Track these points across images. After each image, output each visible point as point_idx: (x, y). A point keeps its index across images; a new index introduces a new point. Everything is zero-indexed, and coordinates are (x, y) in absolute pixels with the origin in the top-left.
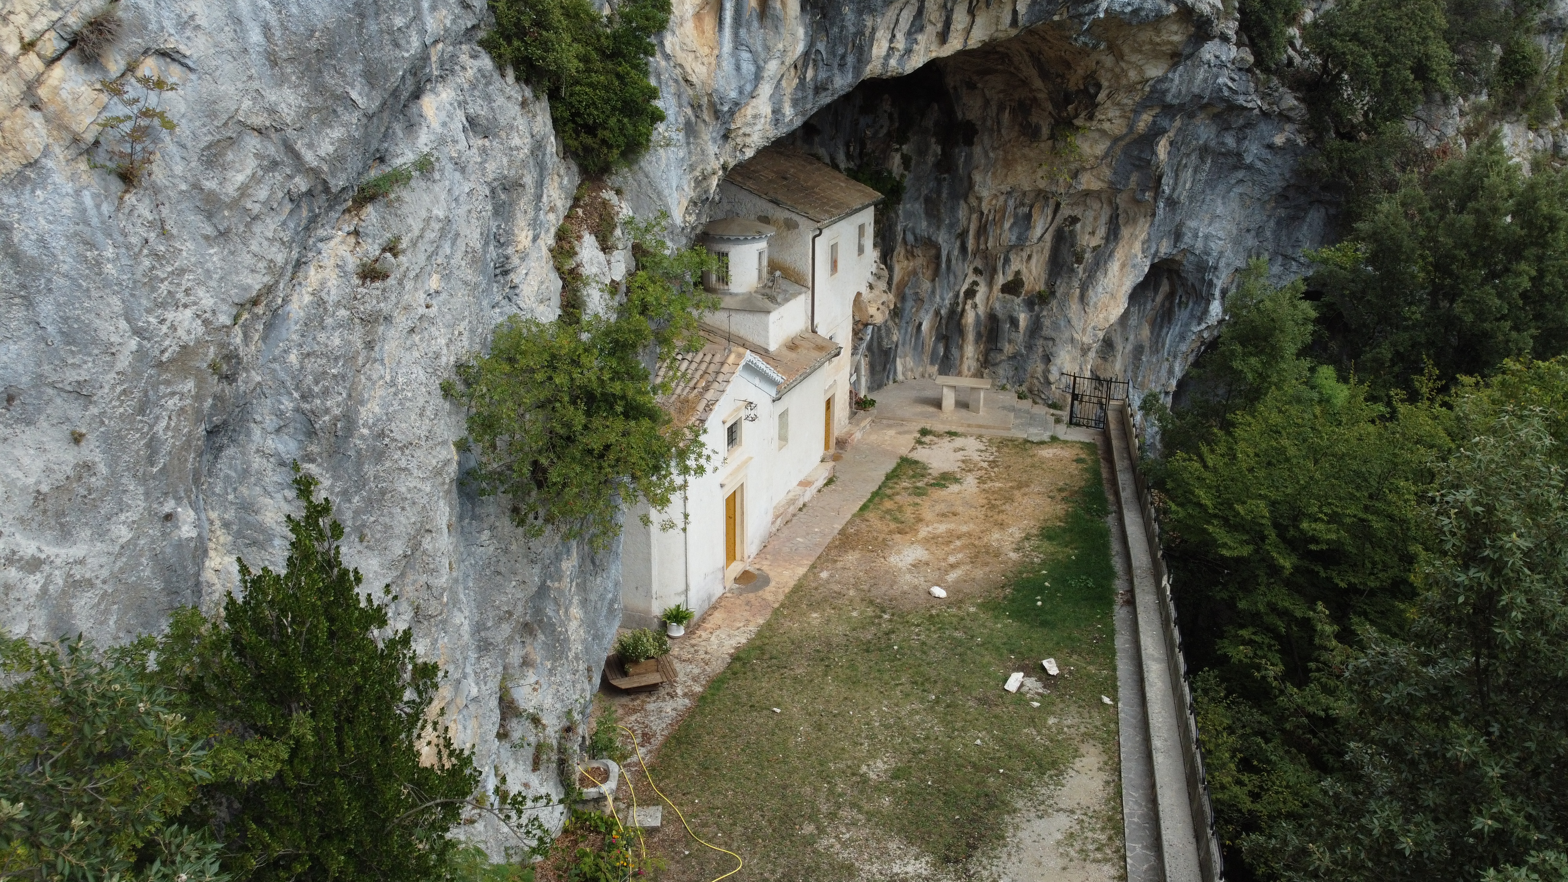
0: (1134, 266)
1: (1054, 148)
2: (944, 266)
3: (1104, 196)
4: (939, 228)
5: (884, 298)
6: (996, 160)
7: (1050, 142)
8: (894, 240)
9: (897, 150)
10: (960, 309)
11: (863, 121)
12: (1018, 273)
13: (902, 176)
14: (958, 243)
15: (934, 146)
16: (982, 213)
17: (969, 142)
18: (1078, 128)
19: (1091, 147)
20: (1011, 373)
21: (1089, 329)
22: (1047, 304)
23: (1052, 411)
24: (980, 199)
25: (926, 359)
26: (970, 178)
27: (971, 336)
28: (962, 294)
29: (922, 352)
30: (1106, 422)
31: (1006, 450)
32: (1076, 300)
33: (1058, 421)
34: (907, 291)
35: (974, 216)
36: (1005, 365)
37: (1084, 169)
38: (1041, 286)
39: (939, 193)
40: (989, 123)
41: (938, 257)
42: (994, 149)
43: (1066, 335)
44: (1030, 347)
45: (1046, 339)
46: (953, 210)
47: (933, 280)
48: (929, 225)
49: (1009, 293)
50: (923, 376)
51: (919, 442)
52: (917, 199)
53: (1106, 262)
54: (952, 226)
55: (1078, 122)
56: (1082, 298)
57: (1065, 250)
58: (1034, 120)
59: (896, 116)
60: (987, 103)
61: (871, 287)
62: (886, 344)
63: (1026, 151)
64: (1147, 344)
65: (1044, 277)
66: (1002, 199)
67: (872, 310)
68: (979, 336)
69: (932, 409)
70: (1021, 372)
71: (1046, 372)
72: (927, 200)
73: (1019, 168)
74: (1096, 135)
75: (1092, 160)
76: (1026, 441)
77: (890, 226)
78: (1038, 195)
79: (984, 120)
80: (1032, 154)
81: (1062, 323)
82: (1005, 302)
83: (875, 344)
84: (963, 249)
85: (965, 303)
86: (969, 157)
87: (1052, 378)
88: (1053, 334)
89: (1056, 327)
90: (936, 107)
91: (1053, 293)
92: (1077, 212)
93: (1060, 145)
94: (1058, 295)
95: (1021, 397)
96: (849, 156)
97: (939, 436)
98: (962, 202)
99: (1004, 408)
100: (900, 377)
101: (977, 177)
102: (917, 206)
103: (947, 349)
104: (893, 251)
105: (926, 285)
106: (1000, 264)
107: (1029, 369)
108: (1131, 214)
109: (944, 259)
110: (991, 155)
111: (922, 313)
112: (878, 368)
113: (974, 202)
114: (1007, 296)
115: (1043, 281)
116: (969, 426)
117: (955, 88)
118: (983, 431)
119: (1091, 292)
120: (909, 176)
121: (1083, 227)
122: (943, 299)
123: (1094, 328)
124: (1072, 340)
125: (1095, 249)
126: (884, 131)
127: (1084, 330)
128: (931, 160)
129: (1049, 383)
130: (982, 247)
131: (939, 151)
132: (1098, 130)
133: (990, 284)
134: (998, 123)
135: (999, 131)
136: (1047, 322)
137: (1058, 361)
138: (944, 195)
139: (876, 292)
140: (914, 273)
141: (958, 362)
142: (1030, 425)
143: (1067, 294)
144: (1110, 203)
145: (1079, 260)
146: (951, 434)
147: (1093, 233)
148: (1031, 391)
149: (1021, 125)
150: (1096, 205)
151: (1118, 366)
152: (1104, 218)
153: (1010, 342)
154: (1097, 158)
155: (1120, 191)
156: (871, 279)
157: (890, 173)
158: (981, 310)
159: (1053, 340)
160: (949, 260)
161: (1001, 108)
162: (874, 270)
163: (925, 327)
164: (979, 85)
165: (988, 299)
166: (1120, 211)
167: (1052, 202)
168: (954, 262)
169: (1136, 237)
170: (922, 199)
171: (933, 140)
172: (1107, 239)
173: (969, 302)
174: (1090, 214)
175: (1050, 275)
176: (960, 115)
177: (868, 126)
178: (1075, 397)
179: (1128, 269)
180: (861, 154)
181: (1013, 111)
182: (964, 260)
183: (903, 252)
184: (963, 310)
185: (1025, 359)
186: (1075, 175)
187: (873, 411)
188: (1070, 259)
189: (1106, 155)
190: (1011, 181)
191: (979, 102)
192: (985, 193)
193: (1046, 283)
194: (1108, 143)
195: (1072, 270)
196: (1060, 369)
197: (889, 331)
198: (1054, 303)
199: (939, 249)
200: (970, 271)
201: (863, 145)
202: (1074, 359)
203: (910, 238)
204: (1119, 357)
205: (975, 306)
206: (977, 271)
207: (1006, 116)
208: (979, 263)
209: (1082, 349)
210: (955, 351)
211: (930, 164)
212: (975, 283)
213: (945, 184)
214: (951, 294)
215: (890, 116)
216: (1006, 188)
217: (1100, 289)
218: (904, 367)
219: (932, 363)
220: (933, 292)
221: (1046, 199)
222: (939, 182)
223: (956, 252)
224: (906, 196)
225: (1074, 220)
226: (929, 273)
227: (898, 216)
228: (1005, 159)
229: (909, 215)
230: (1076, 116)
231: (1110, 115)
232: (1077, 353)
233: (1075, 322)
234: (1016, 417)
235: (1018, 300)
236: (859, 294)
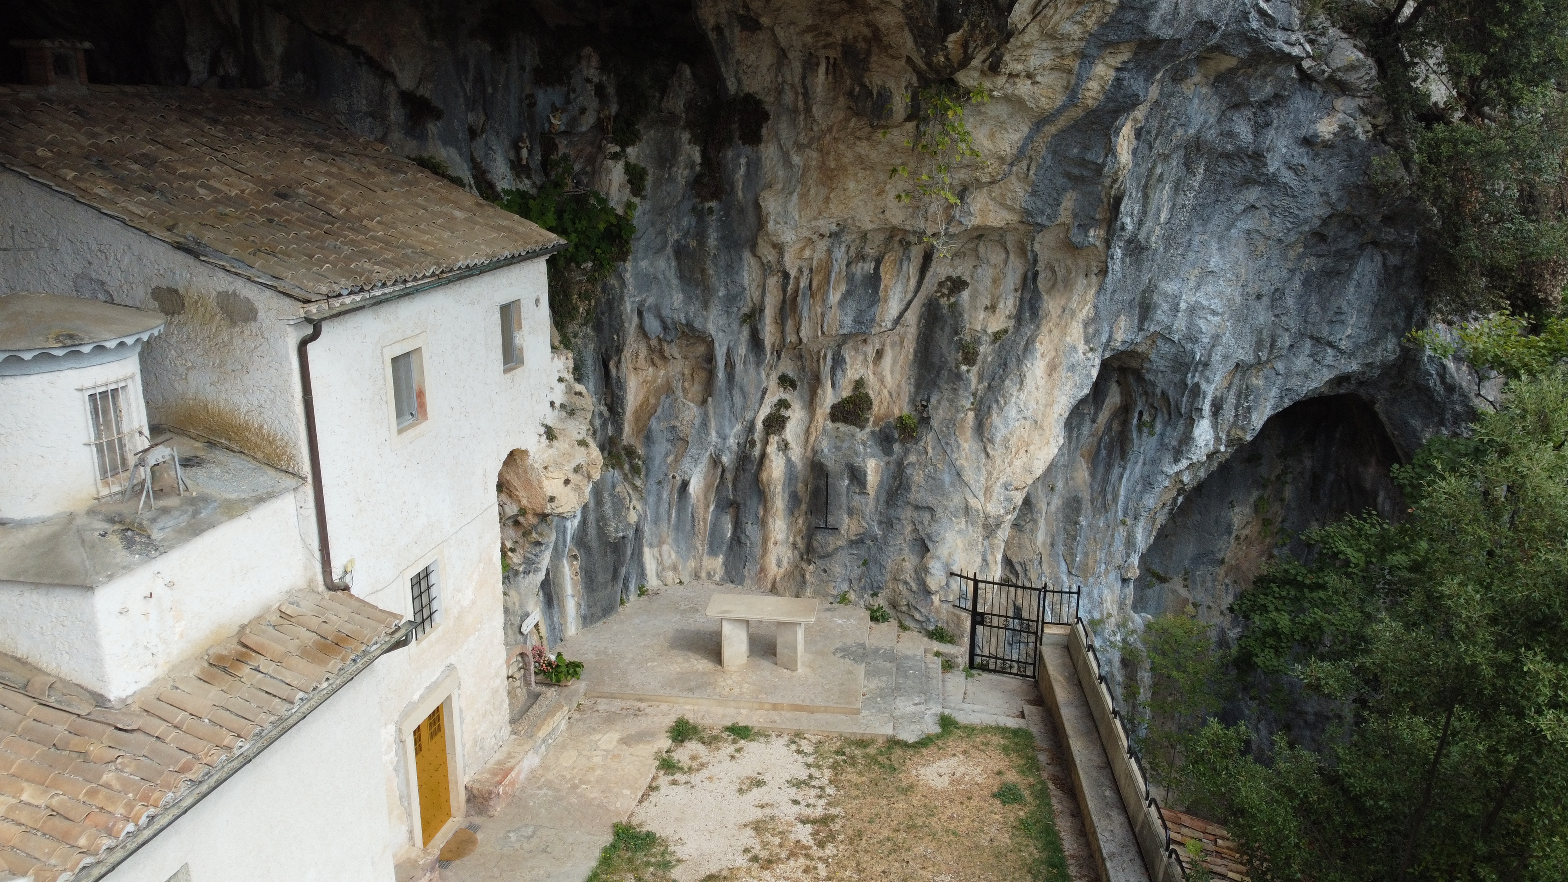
0: (1072, 368)
1: (919, 135)
2: (721, 375)
3: (1011, 240)
4: (706, 305)
5: (580, 456)
6: (806, 169)
7: (910, 126)
8: (619, 328)
9: (615, 156)
10: (757, 452)
11: (544, 98)
12: (859, 384)
13: (629, 206)
14: (746, 332)
15: (687, 148)
16: (786, 276)
17: (753, 138)
18: (967, 92)
19: (992, 136)
20: (857, 572)
21: (997, 488)
22: (917, 441)
23: (936, 646)
24: (779, 248)
25: (701, 545)
26: (758, 207)
27: (779, 503)
28: (759, 425)
29: (693, 533)
30: (1038, 660)
31: (850, 775)
32: (969, 433)
33: (948, 665)
34: (654, 424)
35: (773, 282)
36: (843, 557)
37: (979, 184)
38: (902, 408)
39: (701, 237)
40: (788, 98)
41: (710, 358)
42: (800, 147)
43: (956, 500)
44: (888, 523)
45: (917, 508)
46: (731, 269)
47: (704, 402)
48: (688, 300)
49: (845, 421)
50: (697, 576)
51: (667, 765)
52: (660, 250)
53: (1020, 362)
54: (731, 300)
55: (967, 79)
56: (980, 427)
57: (942, 339)
58: (875, 80)
59: (611, 90)
60: (782, 55)
61: (550, 434)
62: (614, 530)
63: (863, 148)
64: (1086, 495)
65: (907, 389)
66: (822, 246)
67: (552, 486)
68: (794, 500)
69: (703, 665)
70: (875, 570)
71: (922, 571)
72: (680, 252)
73: (852, 185)
74: (1001, 110)
75: (993, 167)
76: (893, 743)
77: (610, 303)
78: (891, 238)
79: (779, 92)
80: (874, 155)
81: (947, 478)
82: (838, 437)
83: (592, 532)
84: (756, 342)
85: (766, 443)
86: (754, 166)
87: (933, 584)
88: (931, 501)
89: (935, 484)
90: (688, 72)
91: (925, 421)
92: (962, 270)
93: (933, 129)
94: (935, 423)
95: (877, 617)
96: (518, 168)
97: (711, 741)
98: (747, 254)
99: (845, 652)
100: (652, 582)
101: (771, 204)
102: (661, 264)
103: (738, 525)
104: (619, 351)
105: (690, 412)
106: (826, 369)
107: (889, 565)
108: (1061, 272)
109: (721, 362)
110: (796, 159)
111: (686, 464)
112: (602, 577)
113: (769, 255)
114: (843, 427)
115: (905, 398)
116: (775, 707)
117: (718, 29)
118: (804, 722)
119: (995, 419)
120: (642, 207)
121: (973, 298)
122: (724, 438)
123: (1006, 487)
124: (967, 509)
125: (997, 336)
126: (588, 121)
127: (987, 490)
128: (682, 174)
129: (928, 592)
130: (791, 338)
131: (697, 157)
132: (1007, 98)
133: (811, 405)
134: (806, 94)
135: (808, 110)
136: (917, 477)
137: (943, 551)
138: (712, 241)
139: (561, 445)
140: (668, 389)
141: (758, 551)
142: (897, 690)
143: (952, 424)
144: (1022, 251)
145: (970, 358)
146: (740, 732)
147: (992, 308)
148: (894, 606)
149: (850, 94)
150: (996, 256)
151: (1041, 537)
152: (1012, 280)
153: (851, 512)
154: (1001, 159)
155: (1042, 227)
156: (552, 418)
157: (603, 201)
158: (796, 453)
159: (930, 509)
160: (730, 364)
161: (810, 64)
162: (559, 395)
163: (696, 486)
164: (765, 21)
165: (807, 432)
166: (1040, 267)
167: (917, 252)
168: (739, 367)
169: (1073, 315)
170: (669, 250)
171: (686, 136)
172: (1018, 318)
173: (774, 439)
174: (986, 274)
175: (918, 386)
176: (732, 86)
177: (554, 109)
178: (978, 618)
179: (1062, 373)
180: (546, 165)
181: (833, 68)
182: (758, 364)
183: (643, 352)
184: (763, 455)
185: (881, 544)
186: (962, 193)
187: (578, 686)
188: (953, 356)
189: (1021, 154)
190: (836, 210)
191: (768, 57)
192: (788, 236)
193: (913, 402)
194: (1025, 129)
195: (958, 377)
196: (947, 565)
197: (620, 506)
198: (929, 439)
199: (710, 344)
200: (773, 383)
201: (548, 143)
202: (971, 545)
203: (653, 325)
204: (1042, 523)
205: (785, 447)
206: (785, 381)
207: (820, 79)
208: (787, 367)
209: (986, 526)
210: (751, 530)
211: (682, 182)
212: (783, 404)
213: (713, 222)
214: (738, 427)
215: (600, 90)
216: (827, 225)
217: (1012, 412)
218: (660, 562)
219: (713, 552)
220: (705, 424)
221: (906, 245)
222: (700, 215)
223: (742, 350)
224: (638, 246)
225: (957, 285)
226: (696, 389)
227: (623, 284)
228: (823, 168)
229: (647, 281)
230: (965, 62)
231: (1034, 62)
232: (976, 533)
233: (969, 475)
234: (869, 674)
235: (861, 435)
236: (514, 458)
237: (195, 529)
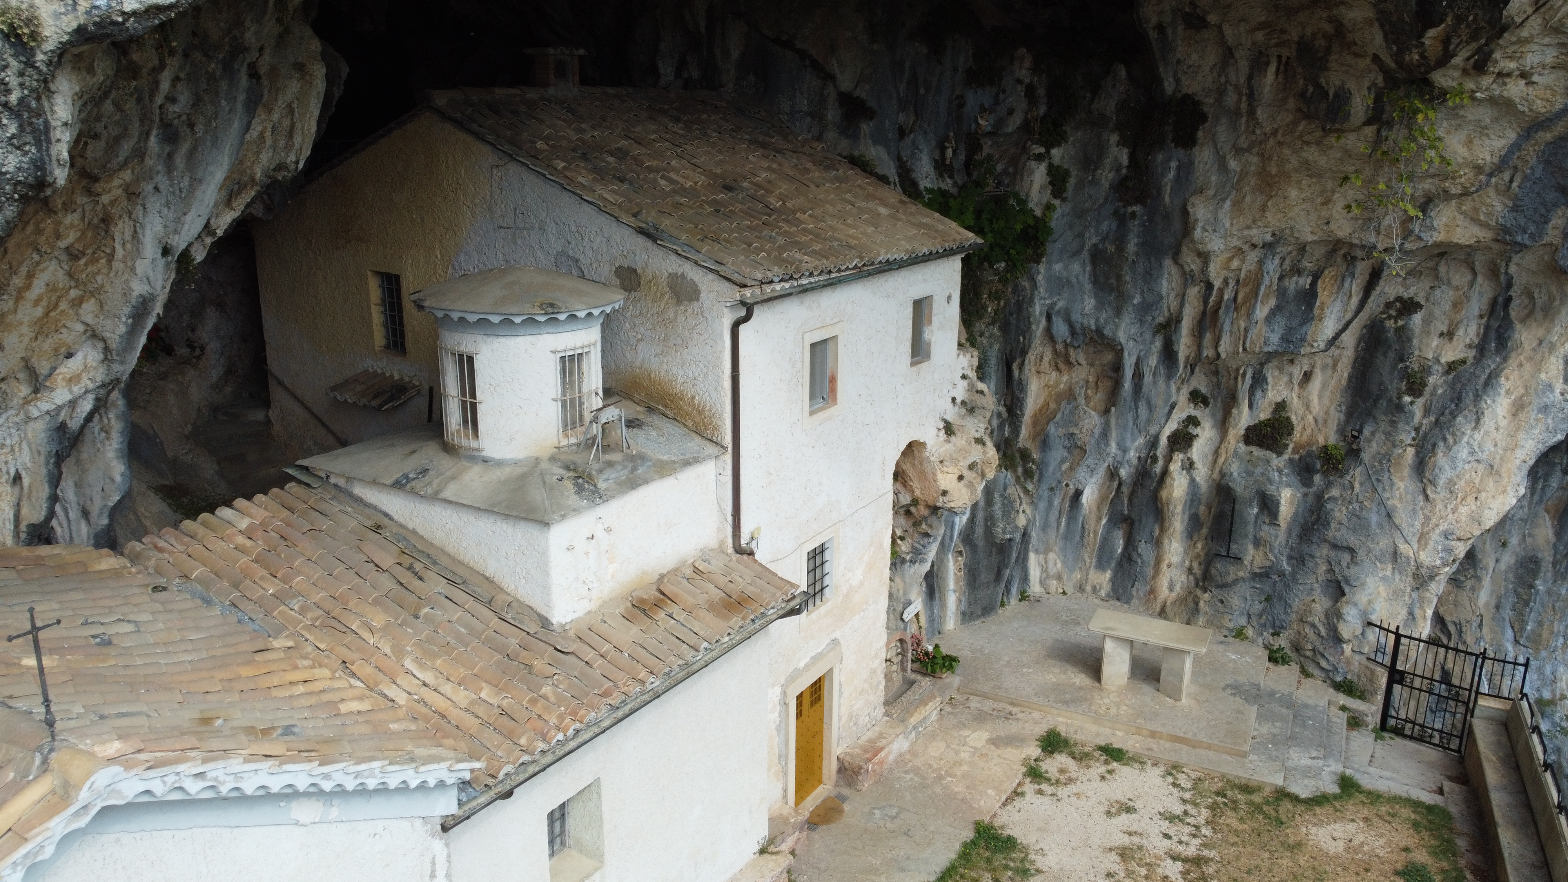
0: (1545, 409)
1: (1378, 140)
2: (1127, 385)
3: (1480, 260)
4: (1118, 312)
5: (976, 454)
6: (1243, 174)
7: (1370, 131)
8: (1025, 330)
9: (1039, 158)
10: (1158, 468)
11: (973, 99)
12: (1281, 406)
13: (1049, 207)
14: (1158, 343)
15: (1114, 150)
16: (1209, 286)
17: (1187, 141)
18: (1443, 93)
19: (1469, 143)
20: (1258, 607)
21: (1435, 536)
22: (1342, 474)
23: (1343, 699)
24: (1205, 257)
25: (1089, 557)
26: (1185, 213)
27: (1178, 524)
28: (1163, 441)
29: (1082, 544)
30: (1467, 734)
31: (1230, 819)
32: (1406, 471)
33: (1355, 722)
34: (1052, 429)
35: (1194, 292)
36: (1244, 589)
37: (1447, 196)
38: (1328, 436)
39: (1121, 242)
40: (1231, 99)
41: (1117, 367)
42: (1238, 151)
43: (1384, 543)
44: (1299, 560)
45: (1335, 546)
46: (1150, 277)
47: (1107, 412)
48: (1100, 305)
49: (1261, 445)
50: (1081, 589)
51: (1034, 774)
52: (1077, 253)
53: (1477, 397)
54: (1146, 308)
55: (1444, 79)
56: (1421, 467)
57: (1384, 365)
58: (1333, 80)
59: (1041, 91)
60: (1228, 54)
61: (949, 429)
62: (1001, 532)
63: (1311, 154)
64: (1547, 556)
65: (1336, 417)
66: (1253, 257)
67: (946, 480)
68: (1194, 524)
69: (1080, 679)
70: (1278, 608)
71: (1334, 616)
72: (1096, 256)
73: (1293, 193)
74: (1485, 114)
75: (1466, 176)
76: (1282, 794)
77: (1019, 305)
78: (1334, 251)
79: (1221, 92)
80: (1323, 161)
81: (1374, 518)
82: (1250, 461)
83: (979, 530)
84: (1169, 355)
85: (1169, 459)
86: (1186, 170)
87: (1345, 631)
88: (1352, 541)
89: (1359, 524)
90: (1123, 73)
91: (1354, 453)
92: (1416, 290)
93: (1397, 134)
94: (1366, 456)
95: (1275, 657)
96: (942, 167)
97: (1082, 758)
98: (1168, 262)
99: (1236, 689)
100: (1035, 588)
101: (1200, 211)
102: (1076, 267)
103: (1130, 542)
104: (1024, 353)
105: (1091, 421)
106: (1244, 388)
107: (1296, 604)
108: (1541, 299)
109: (1128, 372)
110: (1233, 164)
111: (1081, 473)
112: (985, 576)
113: (1192, 263)
114: (1257, 451)
115: (1333, 426)
116: (1153, 734)
117: (1160, 28)
118: (1184, 755)
119: (1440, 458)
120: (1061, 210)
121: (1427, 322)
122: (1124, 450)
123: (1446, 535)
124: (1395, 555)
125: (1451, 367)
126: (1017, 120)
127: (1423, 538)
128: (1106, 177)
129: (1337, 639)
130: (1208, 352)
131: (1125, 160)
132: (1492, 101)
133: (1223, 424)
134: (1251, 96)
135: (1252, 112)
136: (1339, 513)
137: (1362, 598)
138: (1132, 247)
139: (959, 441)
140: (1070, 395)
141: (1149, 571)
142: (1292, 740)
143: (1386, 459)
144: (1494, 272)
145: (1416, 387)
146: (1113, 754)
147: (1449, 335)
148: (1297, 648)
149: (1302, 95)
150: (1460, 277)
151: (1484, 597)
152: (1477, 304)
153: (1257, 543)
154: (1478, 169)
155: (1522, 247)
156: (952, 414)
157: (1023, 202)
158: (1202, 473)
159: (1351, 551)
160: (1138, 375)
161: (1258, 63)
162: (961, 393)
163: (1089, 497)
164: (1212, 18)
165: (1216, 453)
166: (1514, 292)
167: (1362, 269)
168: (1148, 379)
169: (1552, 348)
170: (1085, 254)
171: (1114, 138)
172: (1481, 349)
173: (1178, 457)
174: (1445, 297)
175: (1349, 415)
176: (1169, 87)
177: (983, 109)
178: (1396, 676)
179: (1531, 414)
180: (969, 165)
181: (1285, 68)
182: (1169, 377)
183: (1048, 356)
184: (1165, 472)
185: (1289, 581)
186: (1426, 204)
187: (952, 680)
188: (1394, 385)
189: (1503, 163)
190: (1273, 219)
191: (1212, 56)
192: (1215, 244)
193: (1341, 431)
194: (1512, 135)
195: (1400, 408)
196: (1364, 613)
197: (1009, 508)
198: (1357, 474)
199: (1119, 353)
200: (1183, 398)
201: (973, 143)
202: (1397, 594)
203: (1061, 329)
204: (1487, 582)
205: (1189, 466)
206: (1196, 397)
207: (1270, 77)
208: (1200, 382)
209: (1416, 576)
210: (1145, 549)
211: (1105, 184)
212: (1193, 421)
213: (1134, 227)
214: (1141, 441)
215: (1030, 91)
216: (1260, 235)
217: (1463, 453)
218: (1044, 570)
219: (1101, 566)
220: (1105, 434)
221: (1350, 260)
222: (1122, 220)
223: (1153, 361)
224: (1053, 248)
225: (1408, 307)
226: (1099, 397)
227: (1035, 286)
228: (1262, 173)
229: (1059, 285)
230: (1444, 60)
231: (1531, 59)
232: (1404, 583)
233: (1401, 517)
234: (1260, 717)
235: (1277, 462)
236: (912, 449)
237: (632, 484)
